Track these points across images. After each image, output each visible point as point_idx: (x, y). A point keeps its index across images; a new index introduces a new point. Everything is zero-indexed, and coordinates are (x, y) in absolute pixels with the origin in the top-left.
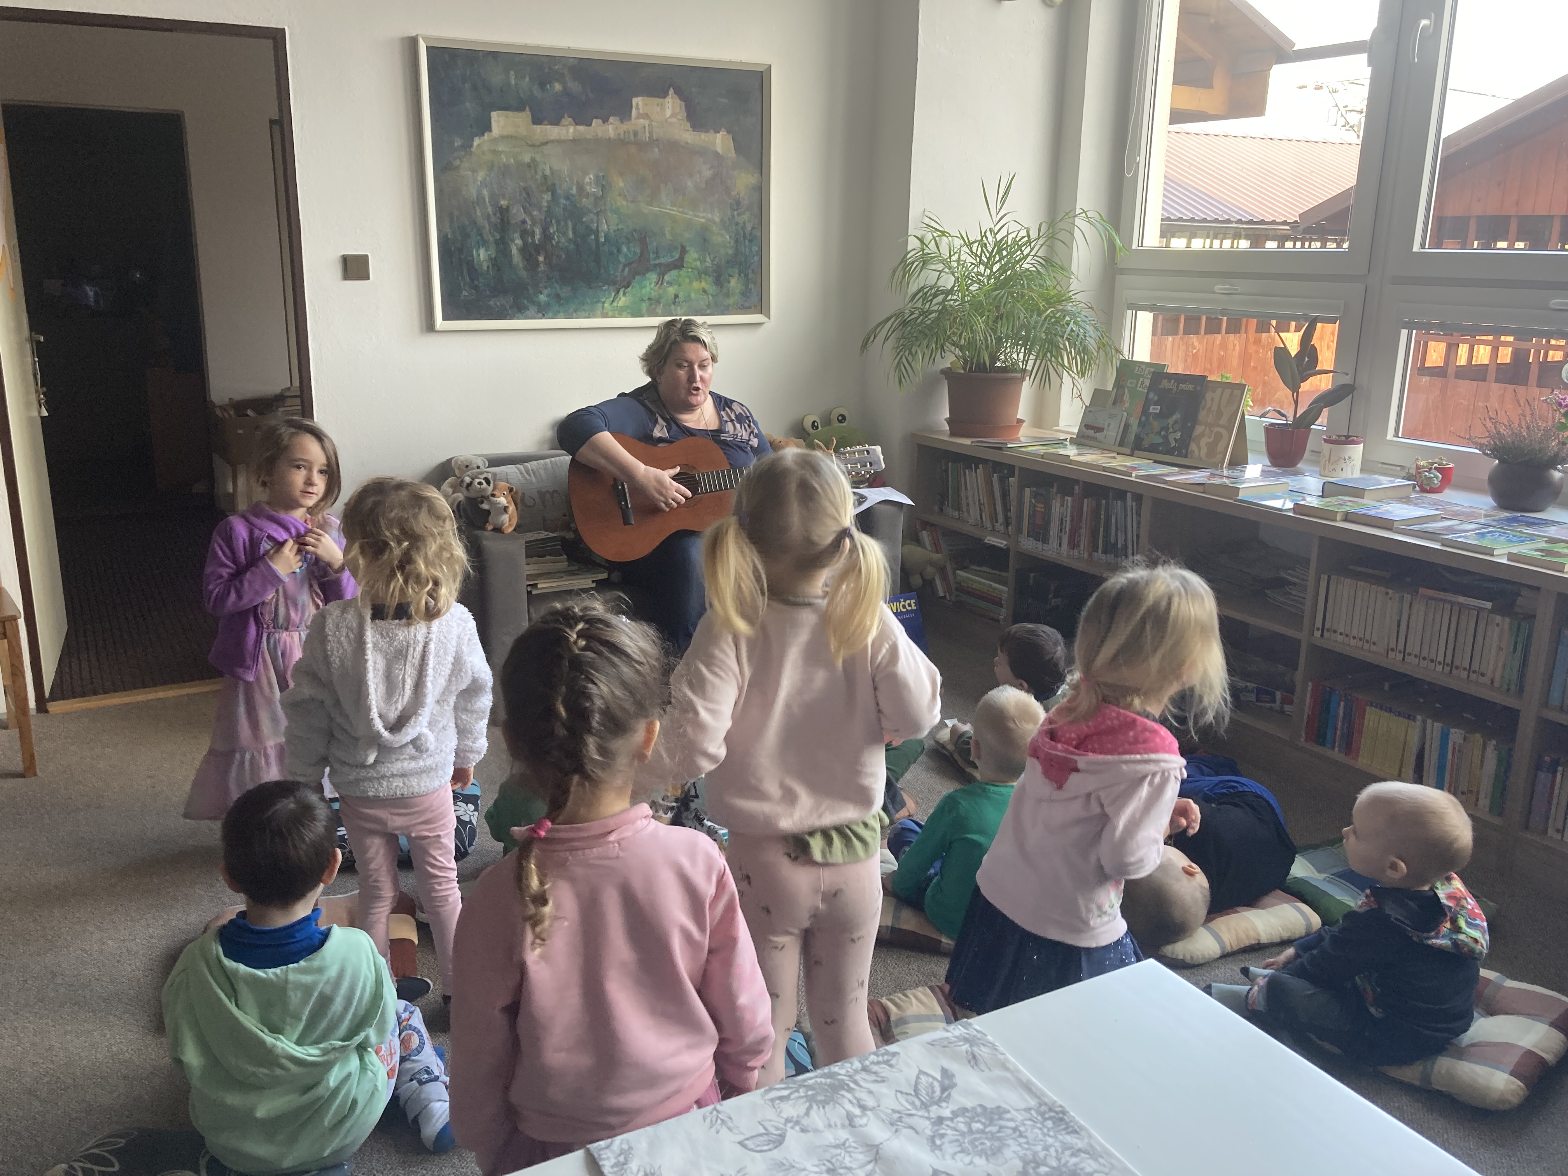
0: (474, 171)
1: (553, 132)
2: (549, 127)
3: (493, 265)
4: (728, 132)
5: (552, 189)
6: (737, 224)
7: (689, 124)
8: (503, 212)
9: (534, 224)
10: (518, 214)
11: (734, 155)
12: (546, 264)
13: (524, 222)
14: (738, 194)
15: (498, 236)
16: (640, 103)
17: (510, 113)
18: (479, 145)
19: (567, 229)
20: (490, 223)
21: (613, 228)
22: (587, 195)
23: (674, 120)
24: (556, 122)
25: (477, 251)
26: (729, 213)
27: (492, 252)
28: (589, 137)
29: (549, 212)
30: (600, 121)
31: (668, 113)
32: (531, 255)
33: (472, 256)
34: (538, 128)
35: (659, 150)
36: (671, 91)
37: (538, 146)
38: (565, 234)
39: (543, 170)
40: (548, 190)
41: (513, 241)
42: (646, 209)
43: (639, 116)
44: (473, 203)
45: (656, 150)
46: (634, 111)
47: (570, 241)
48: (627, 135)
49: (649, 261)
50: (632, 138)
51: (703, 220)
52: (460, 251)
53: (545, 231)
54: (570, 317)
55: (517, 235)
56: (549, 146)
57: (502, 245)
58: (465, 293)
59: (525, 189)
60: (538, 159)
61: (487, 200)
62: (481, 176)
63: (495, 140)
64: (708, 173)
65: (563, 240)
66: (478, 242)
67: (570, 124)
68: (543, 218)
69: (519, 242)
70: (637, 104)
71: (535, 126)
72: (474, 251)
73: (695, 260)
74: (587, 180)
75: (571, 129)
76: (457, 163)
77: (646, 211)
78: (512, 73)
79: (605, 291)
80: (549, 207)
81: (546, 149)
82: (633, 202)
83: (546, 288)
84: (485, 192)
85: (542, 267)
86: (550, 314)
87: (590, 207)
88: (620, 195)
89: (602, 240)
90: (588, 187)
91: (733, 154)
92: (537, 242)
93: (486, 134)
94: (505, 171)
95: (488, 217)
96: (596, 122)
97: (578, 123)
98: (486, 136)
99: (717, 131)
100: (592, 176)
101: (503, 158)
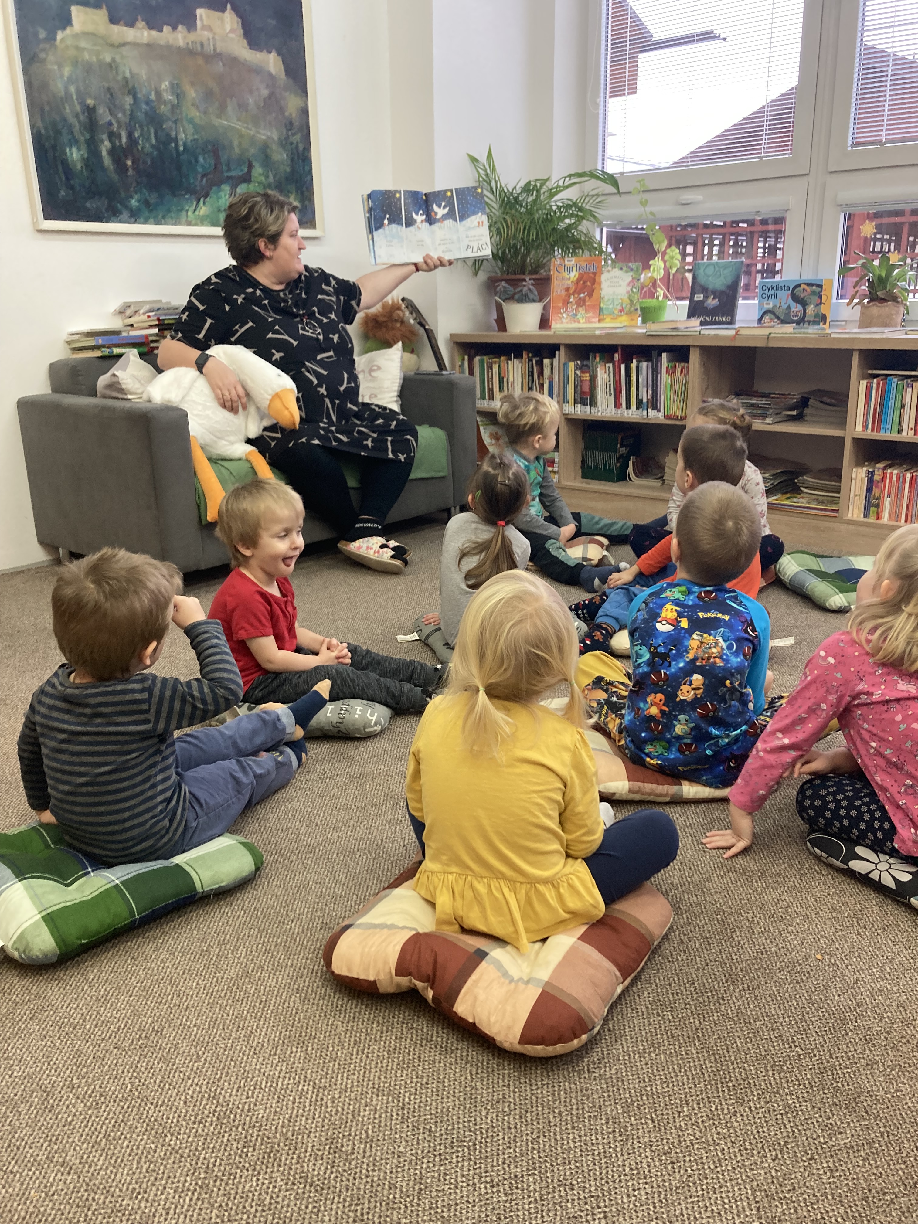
0: (60, 66)
1: (129, 34)
2: (125, 28)
3: (87, 166)
4: (278, 54)
5: (133, 92)
6: (292, 144)
7: (245, 41)
8: (91, 111)
9: (119, 126)
10: (104, 115)
11: (284, 77)
12: (134, 169)
13: (110, 124)
14: (291, 114)
15: (88, 136)
16: (203, 16)
17: (88, 10)
18: (62, 40)
19: (150, 134)
20: (79, 122)
21: (190, 138)
22: (165, 103)
23: (234, 35)
24: (131, 24)
25: (70, 150)
26: (285, 132)
27: (84, 152)
28: (162, 43)
29: (132, 116)
30: (169, 28)
31: (228, 28)
32: (119, 159)
33: (66, 154)
34: (116, 28)
35: (224, 65)
36: (229, 7)
37: (117, 47)
38: (148, 139)
39: (124, 72)
40: (129, 93)
41: (102, 141)
42: (217, 122)
43: (204, 28)
44: (62, 98)
45: (221, 64)
46: (198, 22)
47: (152, 146)
48: (194, 45)
49: (222, 172)
50: (199, 49)
51: (264, 137)
52: (54, 147)
53: (130, 135)
54: (158, 223)
55: (105, 137)
56: (127, 48)
57: (92, 145)
58: (63, 193)
59: (109, 89)
60: (118, 59)
61: (75, 97)
62: (67, 71)
63: (76, 36)
64: (265, 92)
65: (147, 145)
66: (70, 140)
67: (143, 28)
68: (128, 121)
69: (107, 143)
70: (201, 16)
71: (112, 26)
72: (68, 150)
73: (260, 175)
74: (163, 87)
75: (146, 33)
76: (42, 55)
77: (216, 124)
79: (187, 199)
80: (132, 111)
81: (125, 50)
82: (205, 113)
83: (136, 193)
84: (72, 89)
85: (131, 172)
86: (142, 220)
87: (169, 114)
88: (192, 105)
89: (181, 148)
90: (165, 94)
91: (283, 75)
92: (124, 146)
93: (68, 29)
94: (88, 69)
95: (77, 116)
96: (166, 29)
97: (150, 27)
98: (68, 31)
99: (270, 52)
100: (167, 83)
101: (86, 56)
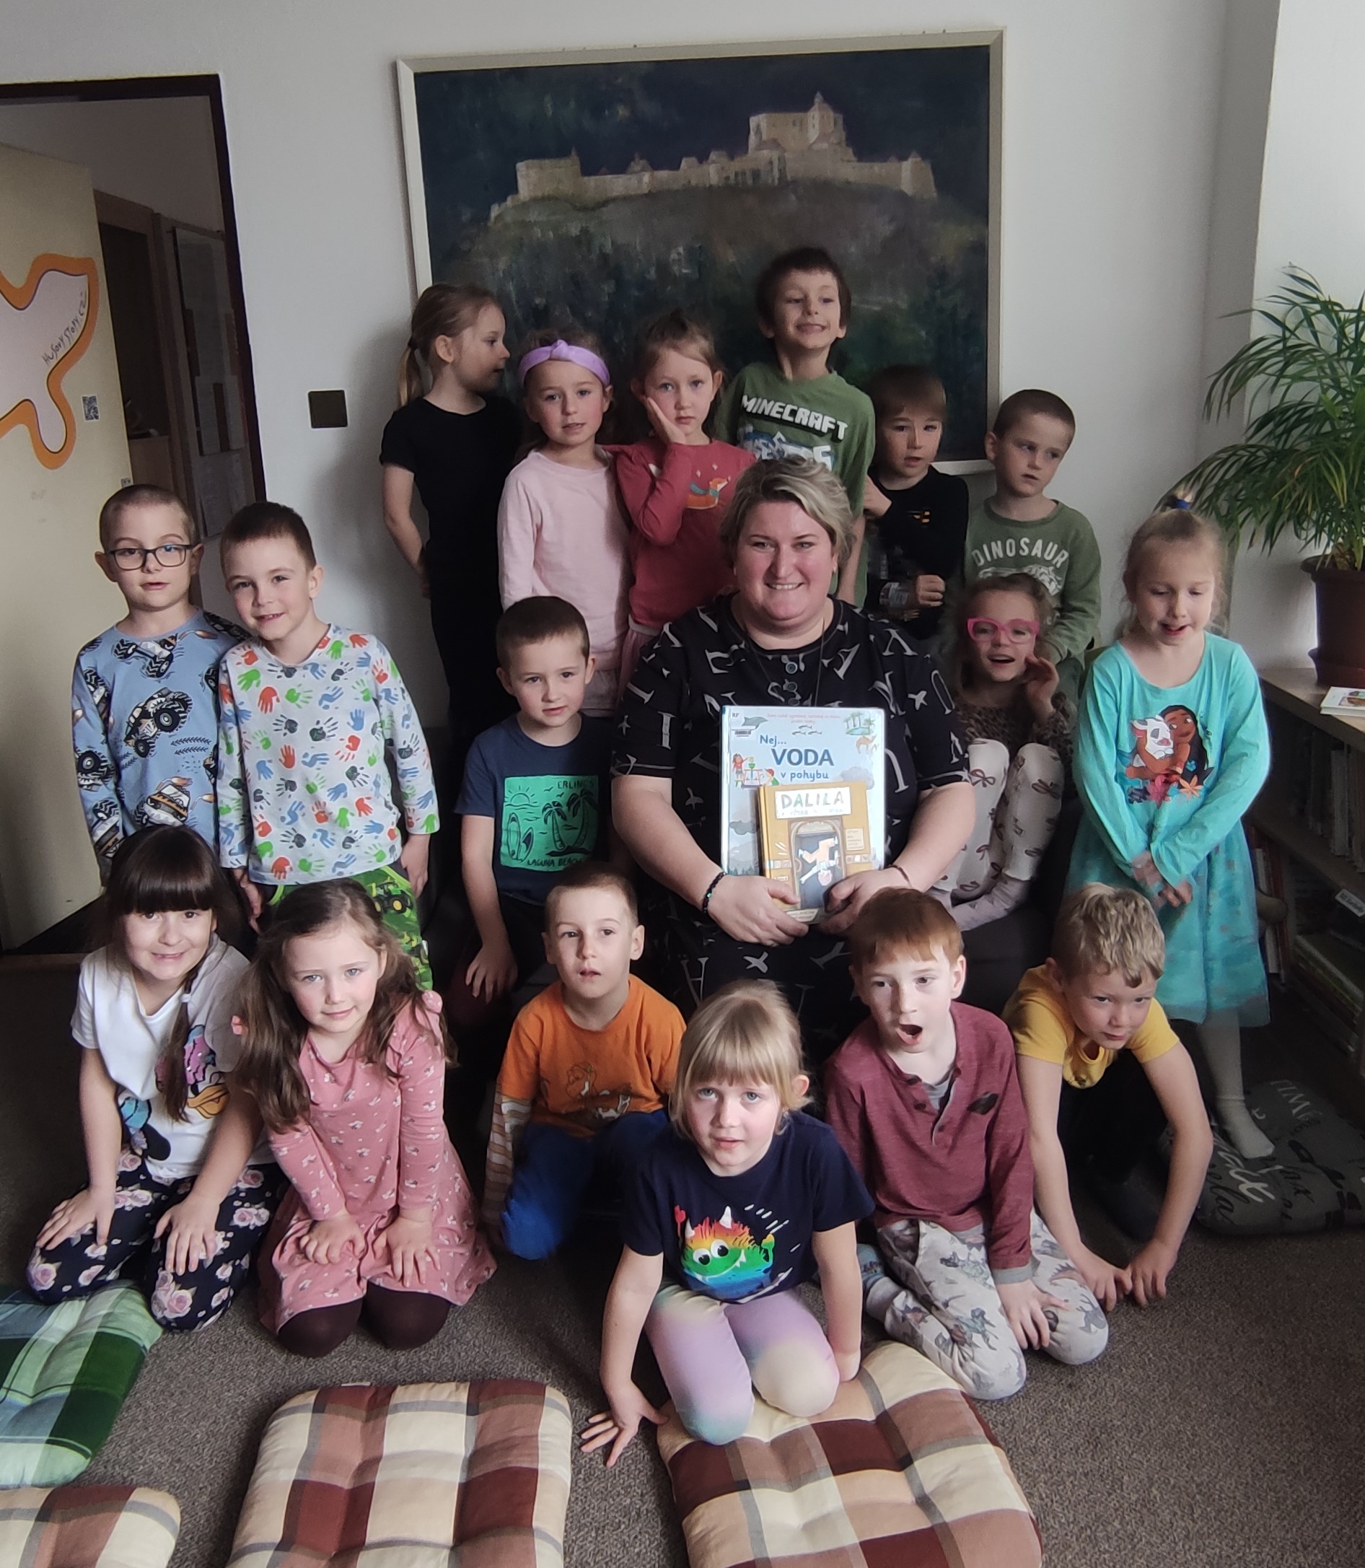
0: (493, 256)
1: (617, 184)
2: (610, 176)
4: (924, 158)
5: (616, 274)
6: (941, 311)
7: (850, 151)
8: (539, 316)
10: (561, 317)
11: (935, 195)
14: (944, 259)
16: (764, 125)
17: (547, 162)
18: (499, 217)
22: (675, 281)
23: (825, 145)
24: (621, 168)
26: (926, 292)
28: (676, 187)
29: (612, 312)
30: (693, 160)
31: (813, 134)
34: (592, 181)
35: (799, 198)
36: (818, 98)
37: (593, 209)
39: (602, 246)
40: (609, 276)
43: (761, 145)
45: (793, 198)
46: (752, 139)
48: (740, 178)
50: (750, 182)
51: (877, 308)
56: (611, 206)
59: (573, 277)
60: (592, 230)
61: (512, 299)
62: (502, 263)
63: (525, 206)
64: (885, 229)
67: (643, 170)
68: (602, 322)
70: (758, 126)
71: (586, 178)
74: (674, 256)
75: (646, 178)
76: (466, 246)
78: (548, 99)
80: (611, 304)
81: (607, 212)
84: (511, 287)
90: (675, 268)
91: (933, 193)
93: (509, 199)
94: (540, 252)
96: (684, 163)
97: (655, 166)
98: (509, 201)
99: (903, 158)
100: (681, 250)
101: (537, 232)
